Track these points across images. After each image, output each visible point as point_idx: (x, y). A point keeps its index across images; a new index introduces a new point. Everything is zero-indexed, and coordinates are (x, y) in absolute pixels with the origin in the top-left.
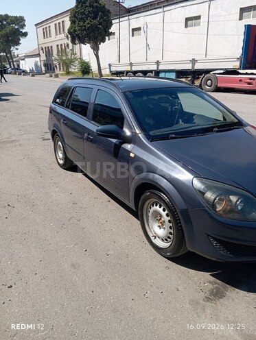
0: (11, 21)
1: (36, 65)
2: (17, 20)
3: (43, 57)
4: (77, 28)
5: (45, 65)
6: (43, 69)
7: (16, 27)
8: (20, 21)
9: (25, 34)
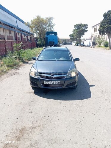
0: (82, 26)
1: (90, 43)
2: (85, 26)
3: (93, 40)
4: (102, 29)
5: (93, 43)
6: (92, 44)
7: (84, 28)
8: (86, 26)
9: (87, 31)
